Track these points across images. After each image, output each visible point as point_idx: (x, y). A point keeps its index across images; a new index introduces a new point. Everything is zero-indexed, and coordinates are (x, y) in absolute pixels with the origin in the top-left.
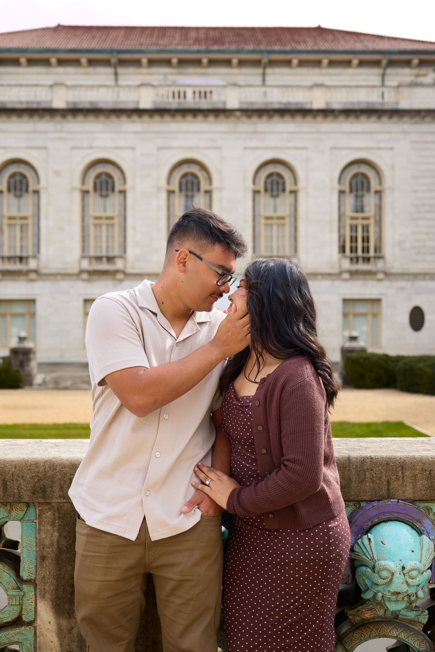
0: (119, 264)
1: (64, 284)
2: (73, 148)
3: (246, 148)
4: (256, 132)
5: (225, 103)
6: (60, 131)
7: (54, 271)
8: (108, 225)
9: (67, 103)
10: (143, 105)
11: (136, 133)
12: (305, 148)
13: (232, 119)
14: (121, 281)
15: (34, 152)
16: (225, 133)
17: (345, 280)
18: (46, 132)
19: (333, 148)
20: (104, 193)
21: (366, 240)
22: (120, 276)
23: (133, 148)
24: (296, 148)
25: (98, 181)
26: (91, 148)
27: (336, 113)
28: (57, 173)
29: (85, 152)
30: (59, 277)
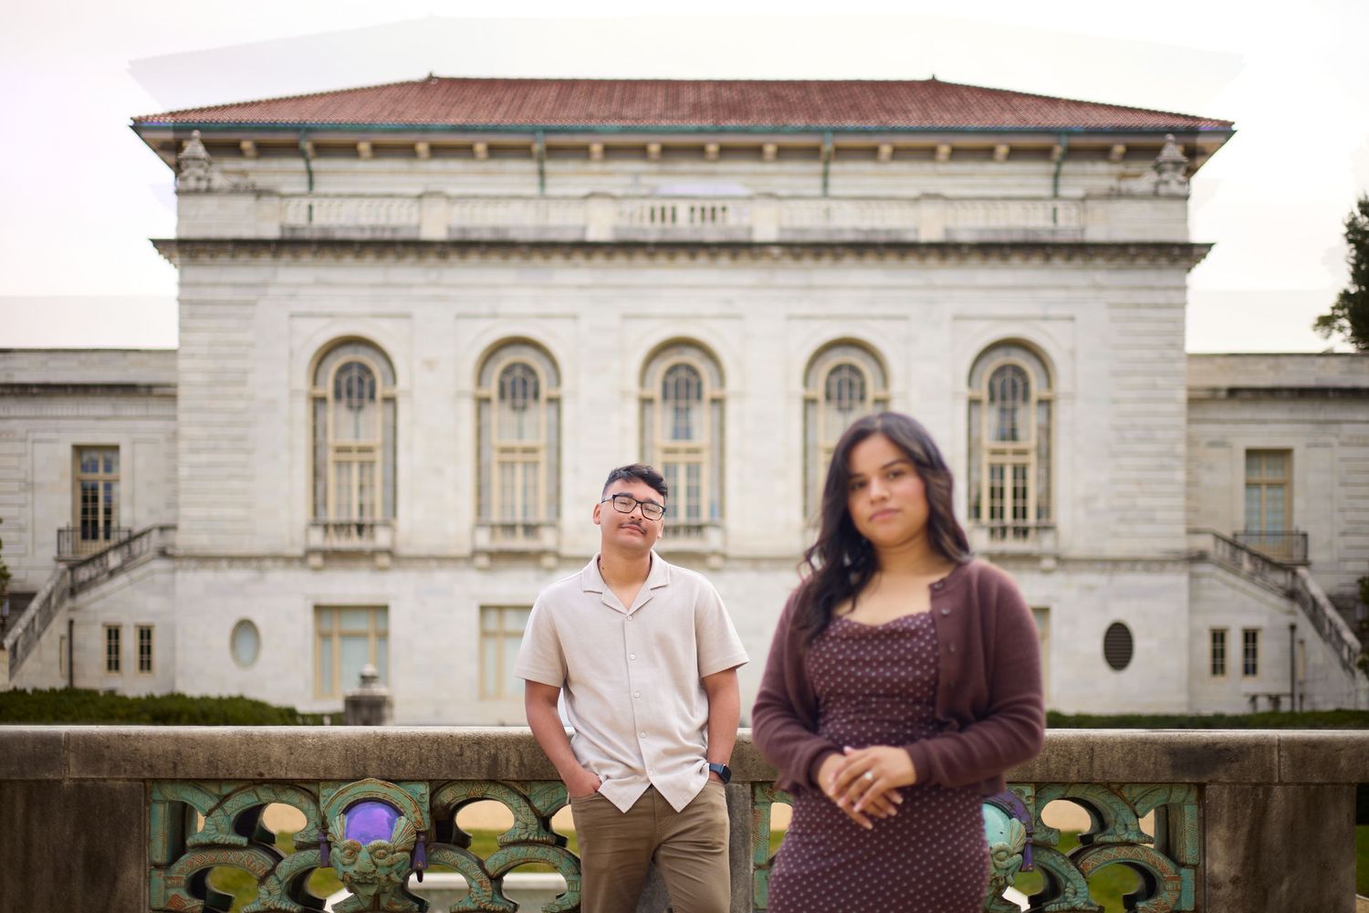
0: (547, 539)
1: (443, 577)
2: (460, 316)
3: (790, 317)
4: (810, 287)
5: (750, 230)
6: (437, 285)
7: (424, 553)
8: (526, 464)
9: (449, 229)
10: (594, 235)
11: (581, 287)
12: (904, 318)
13: (764, 262)
14: (550, 570)
15: (386, 324)
16: (752, 287)
18: (410, 286)
19: (957, 318)
20: (519, 402)
21: (1019, 493)
22: (549, 562)
23: (574, 317)
24: (886, 318)
25: (508, 380)
26: (494, 316)
27: (966, 250)
28: (430, 364)
29: (481, 325)
30: (433, 564)
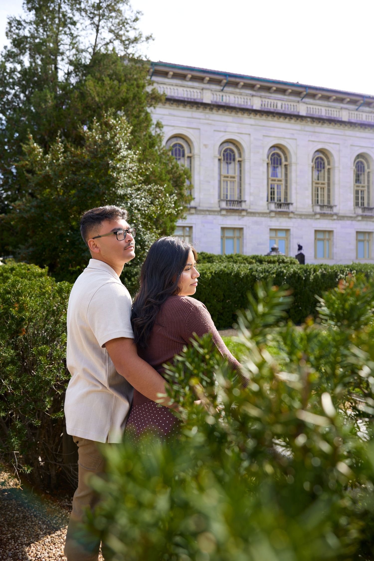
0: (244, 206)
1: (210, 217)
2: (215, 131)
3: (309, 141)
4: (315, 132)
5: (299, 112)
6: (208, 120)
7: (205, 209)
8: (231, 182)
9: (212, 102)
10: (255, 108)
11: (251, 125)
12: (338, 144)
13: (304, 123)
14: (243, 216)
15: (191, 131)
16: (299, 130)
17: (359, 221)
18: (200, 119)
19: (351, 145)
20: (229, 161)
21: (363, 198)
22: (244, 213)
23: (249, 134)
24: (334, 143)
25: (225, 153)
26: (225, 132)
27: (357, 125)
28: (206, 146)
29: (222, 134)
30: (207, 213)
